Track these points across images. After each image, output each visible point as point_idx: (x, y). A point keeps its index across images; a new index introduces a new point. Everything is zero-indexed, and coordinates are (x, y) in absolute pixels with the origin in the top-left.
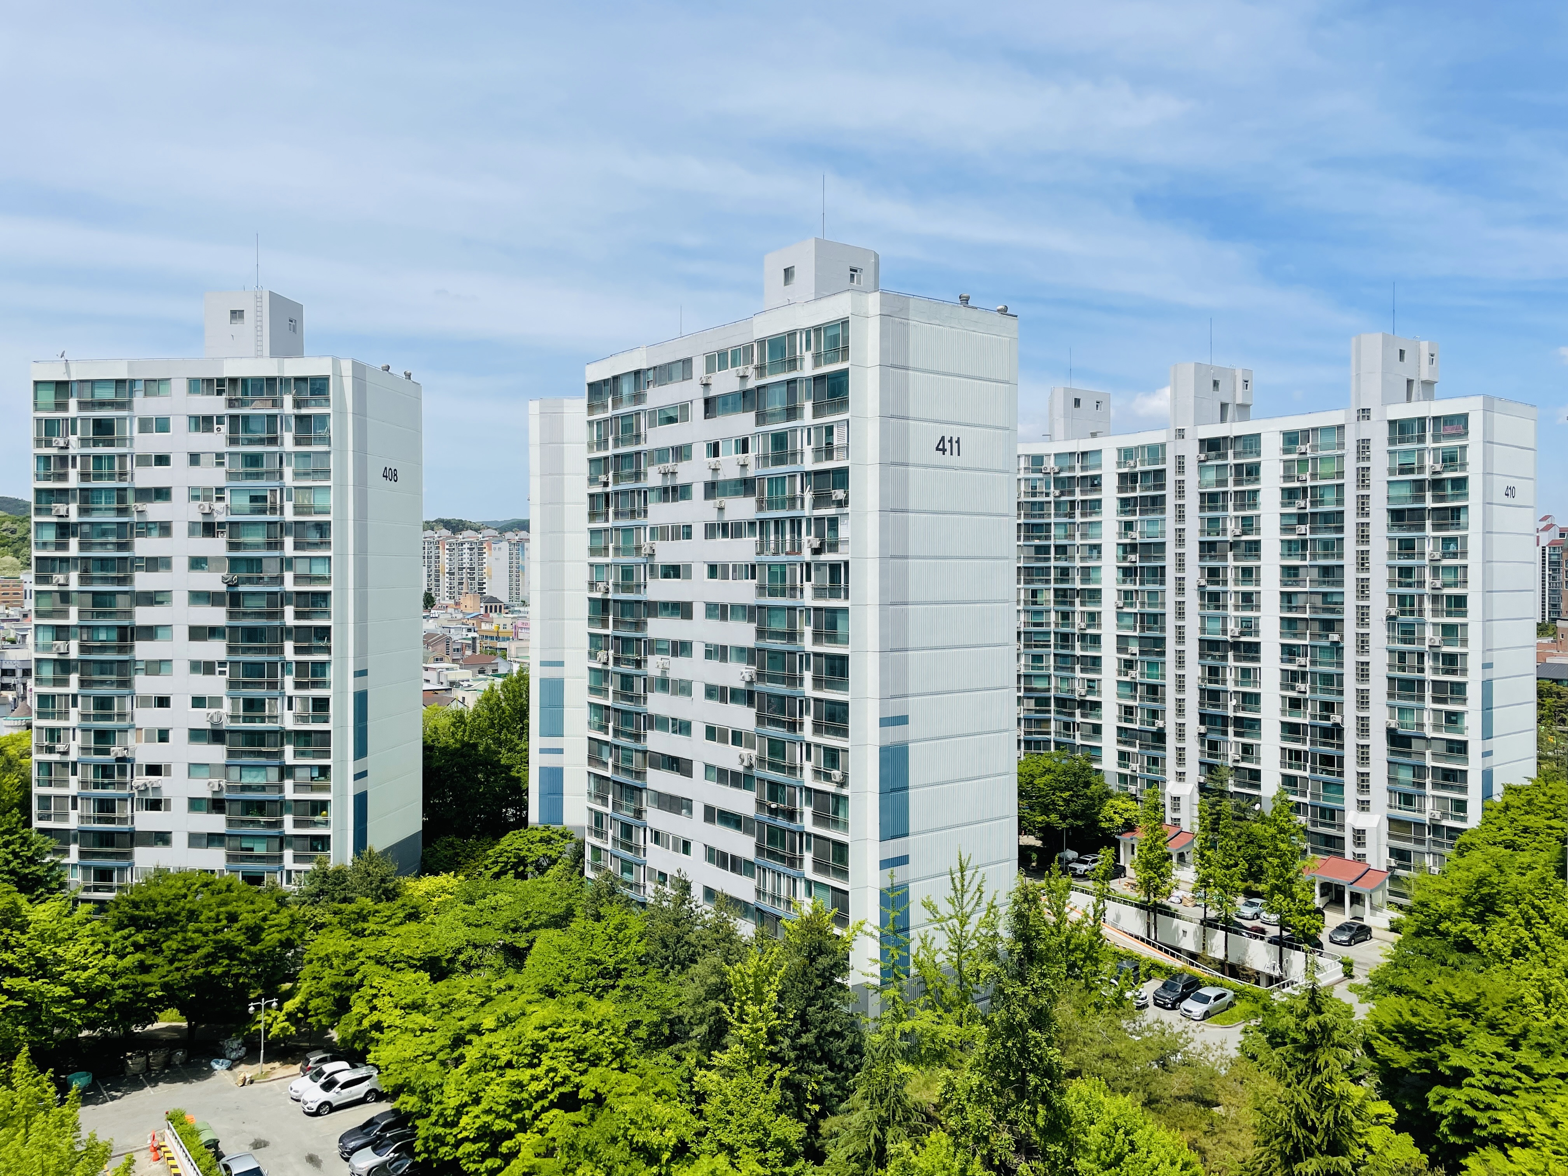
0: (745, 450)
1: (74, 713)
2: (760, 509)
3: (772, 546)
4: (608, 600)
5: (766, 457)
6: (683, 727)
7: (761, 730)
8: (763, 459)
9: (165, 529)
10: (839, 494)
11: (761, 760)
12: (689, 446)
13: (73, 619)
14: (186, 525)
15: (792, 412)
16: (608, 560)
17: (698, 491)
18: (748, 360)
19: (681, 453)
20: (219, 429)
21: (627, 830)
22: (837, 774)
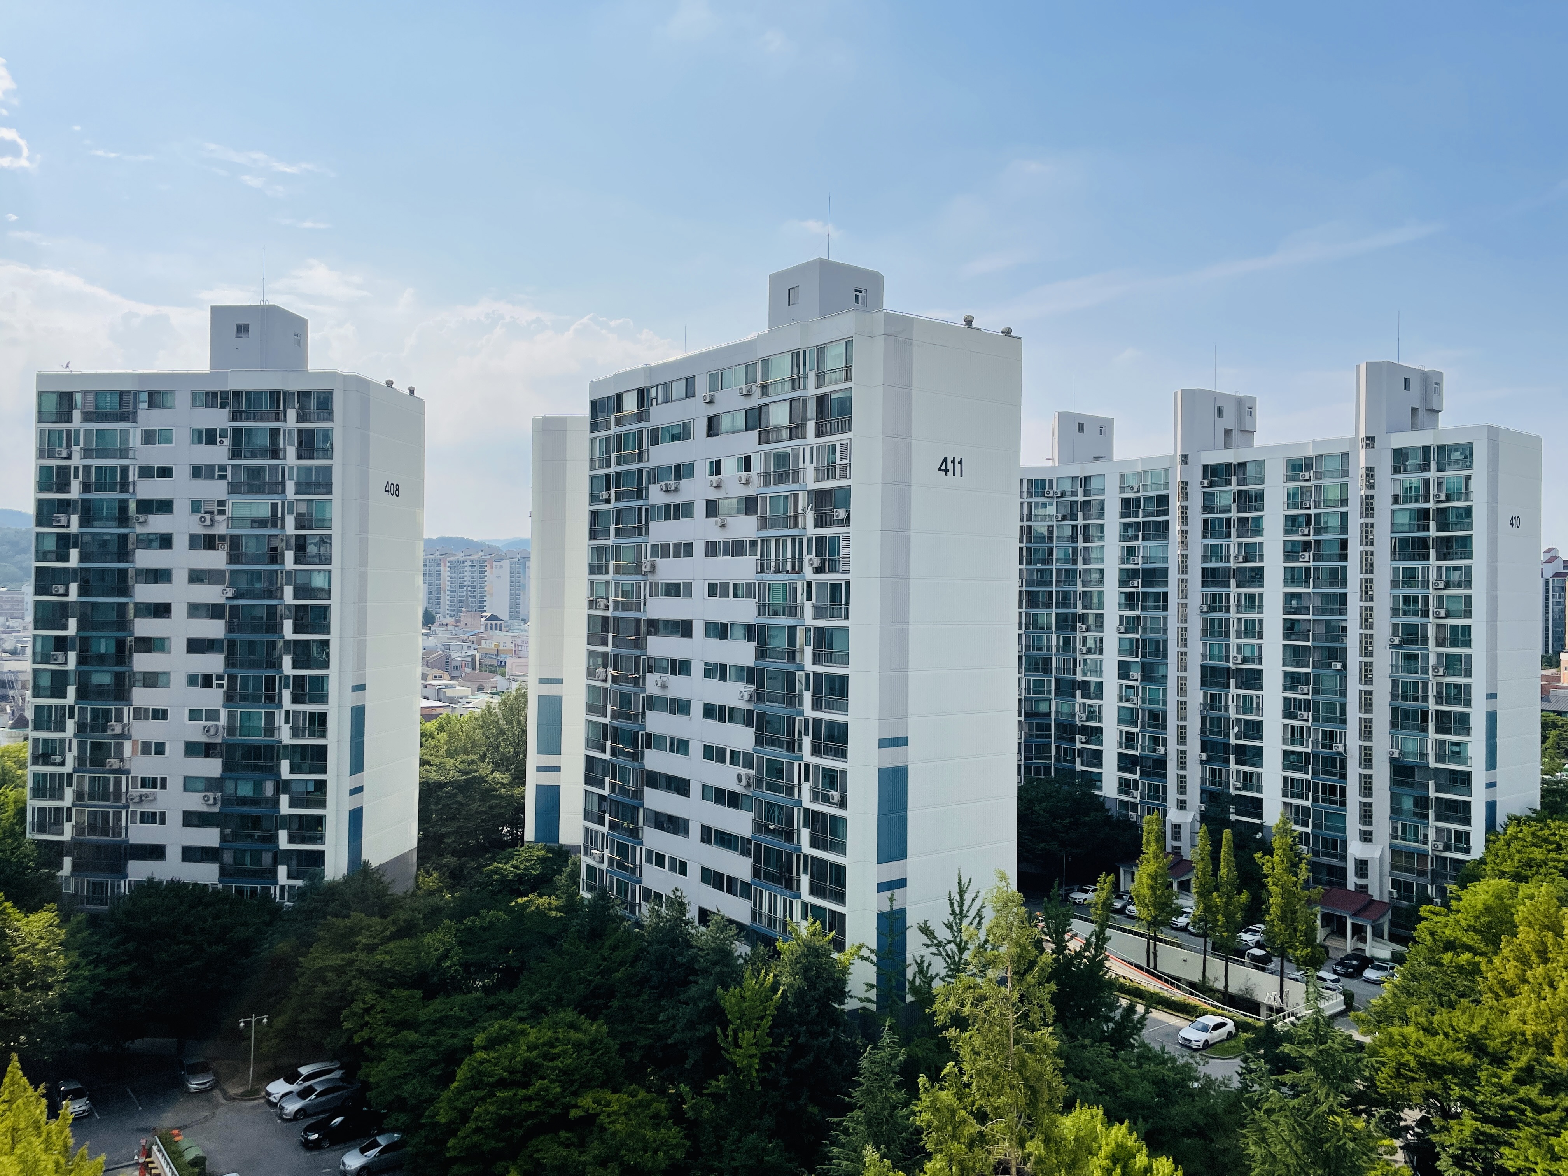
0: (747, 468)
1: (70, 725)
2: (762, 527)
3: (773, 564)
4: (608, 618)
5: (767, 475)
6: (681, 747)
7: (760, 750)
8: (765, 478)
9: (166, 541)
10: (841, 513)
11: (759, 780)
12: (691, 465)
13: (72, 630)
14: (187, 538)
15: (795, 432)
16: (609, 578)
17: (700, 509)
18: (752, 380)
19: (681, 471)
20: (221, 442)
21: (623, 852)
22: (836, 795)
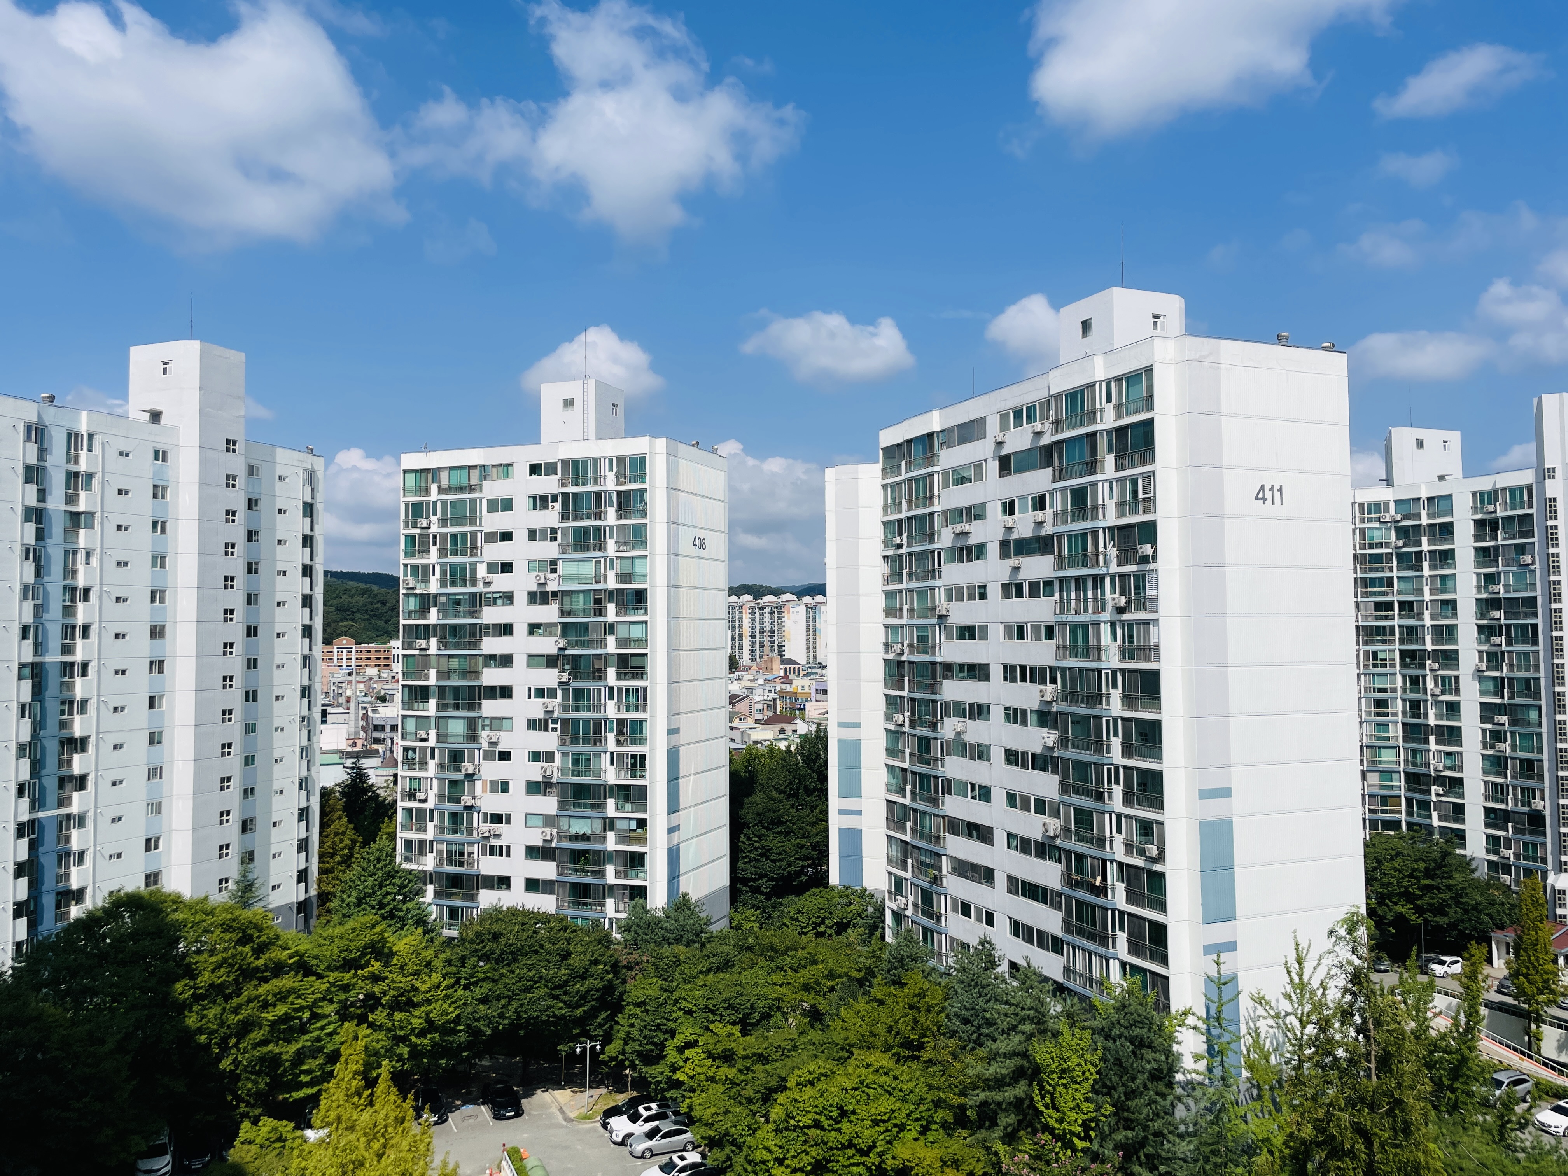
0: (1042, 507)
1: (432, 765)
2: (1060, 567)
3: (1073, 605)
4: (904, 662)
5: (1064, 512)
6: (984, 793)
7: (1066, 798)
8: (1061, 516)
9: (508, 599)
10: (1148, 549)
11: (1067, 830)
12: (983, 506)
13: (432, 680)
14: (525, 595)
15: (1092, 466)
16: (904, 621)
17: (993, 550)
18: (1045, 417)
19: (975, 513)
21: (927, 898)
22: (1151, 848)
